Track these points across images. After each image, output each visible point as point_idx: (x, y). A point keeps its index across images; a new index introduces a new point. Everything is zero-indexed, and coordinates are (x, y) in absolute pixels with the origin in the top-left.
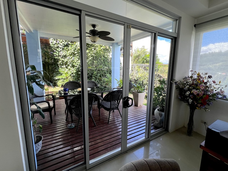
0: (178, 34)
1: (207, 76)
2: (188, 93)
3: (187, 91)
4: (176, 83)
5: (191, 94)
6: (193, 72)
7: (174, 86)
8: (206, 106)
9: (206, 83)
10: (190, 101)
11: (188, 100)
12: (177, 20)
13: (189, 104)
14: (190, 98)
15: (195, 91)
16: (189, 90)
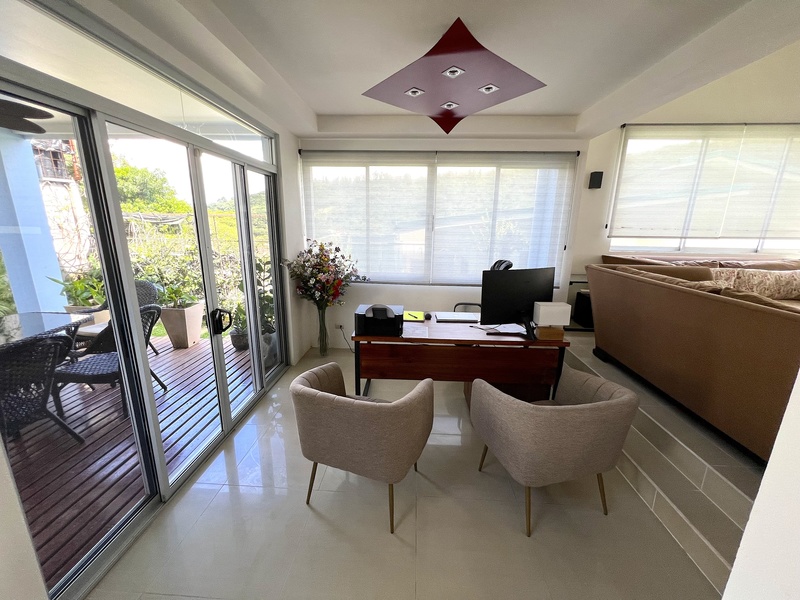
0: (278, 166)
1: (333, 247)
2: (312, 281)
3: (310, 278)
4: (289, 265)
5: (317, 282)
6: (311, 242)
7: (287, 273)
8: (340, 298)
9: (333, 260)
10: (318, 294)
11: (314, 293)
12: (271, 138)
13: (316, 302)
14: (317, 289)
15: (322, 276)
16: (313, 275)
